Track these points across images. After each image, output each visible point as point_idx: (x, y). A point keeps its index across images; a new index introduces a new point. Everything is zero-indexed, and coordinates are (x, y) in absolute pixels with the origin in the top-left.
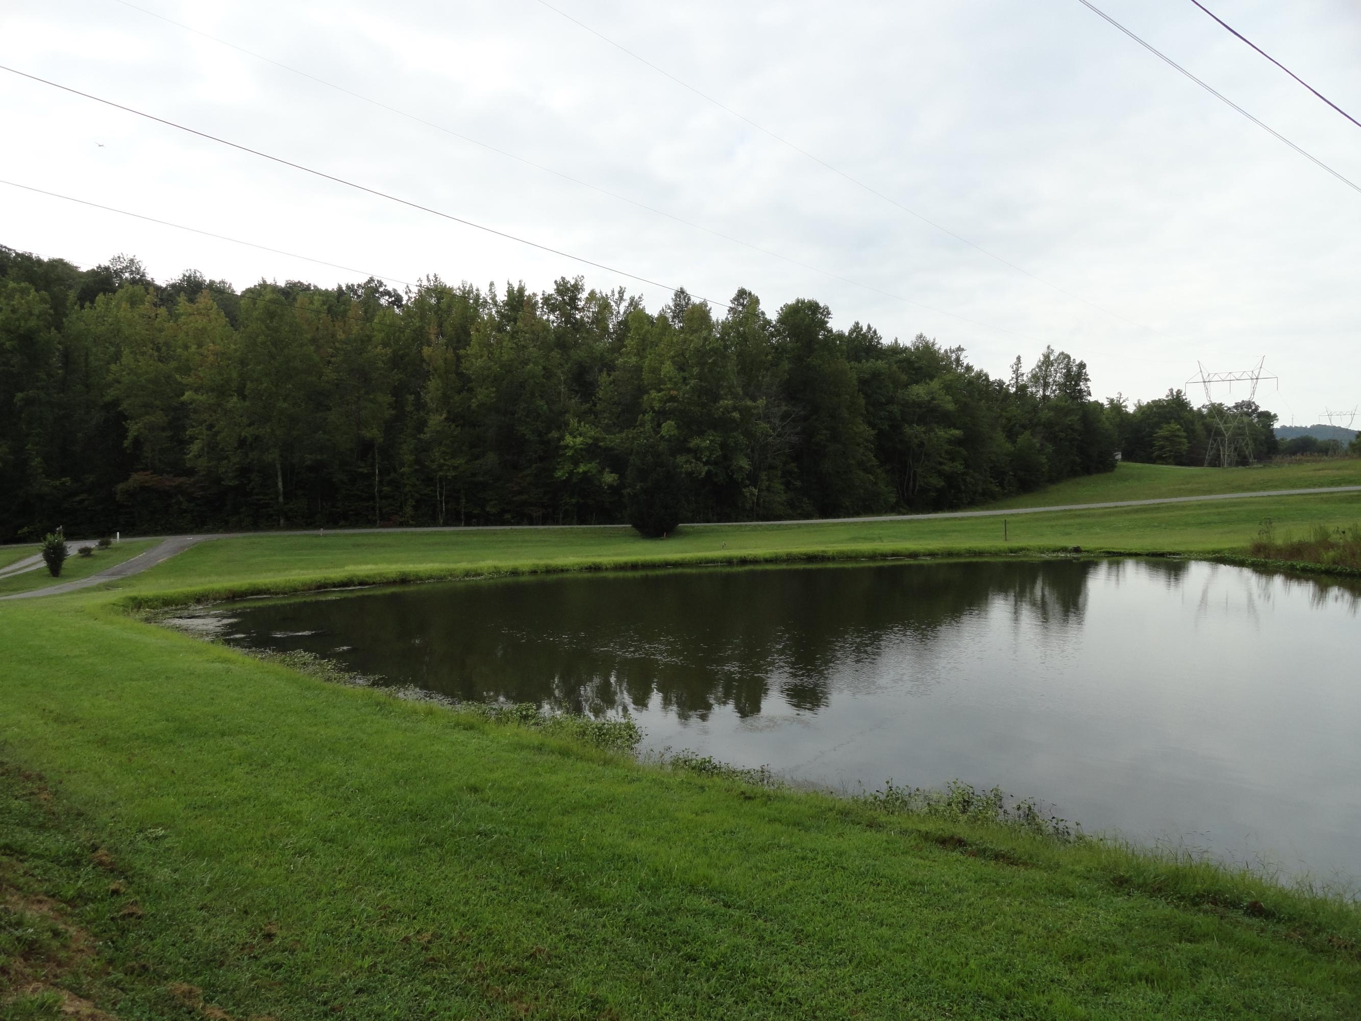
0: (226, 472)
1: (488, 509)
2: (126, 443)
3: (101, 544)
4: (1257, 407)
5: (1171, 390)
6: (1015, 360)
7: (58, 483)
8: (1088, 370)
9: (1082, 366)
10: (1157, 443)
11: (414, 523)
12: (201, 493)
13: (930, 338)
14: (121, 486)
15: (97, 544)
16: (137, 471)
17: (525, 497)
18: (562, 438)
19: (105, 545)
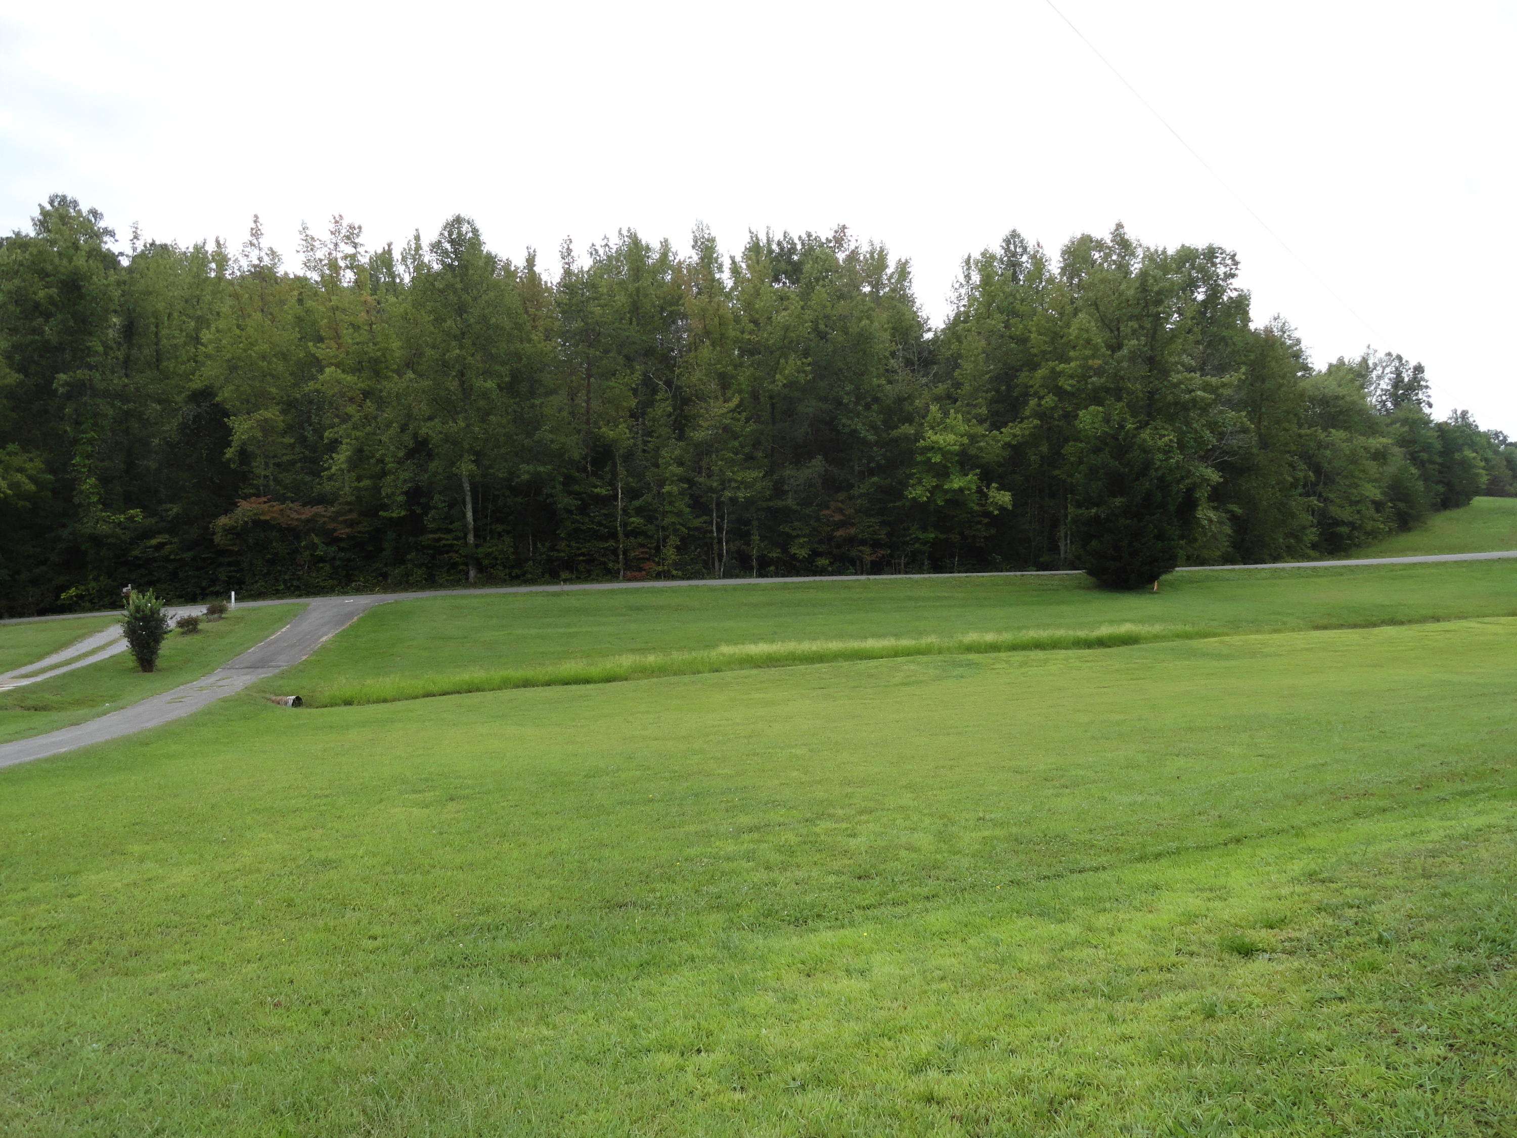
0: (393, 494)
1: (793, 550)
2: (229, 453)
3: (212, 611)
7: (122, 518)
9: (1419, 369)
11: (680, 573)
12: (347, 530)
14: (223, 520)
15: (205, 611)
16: (246, 497)
17: (852, 531)
18: (919, 436)
19: (217, 611)
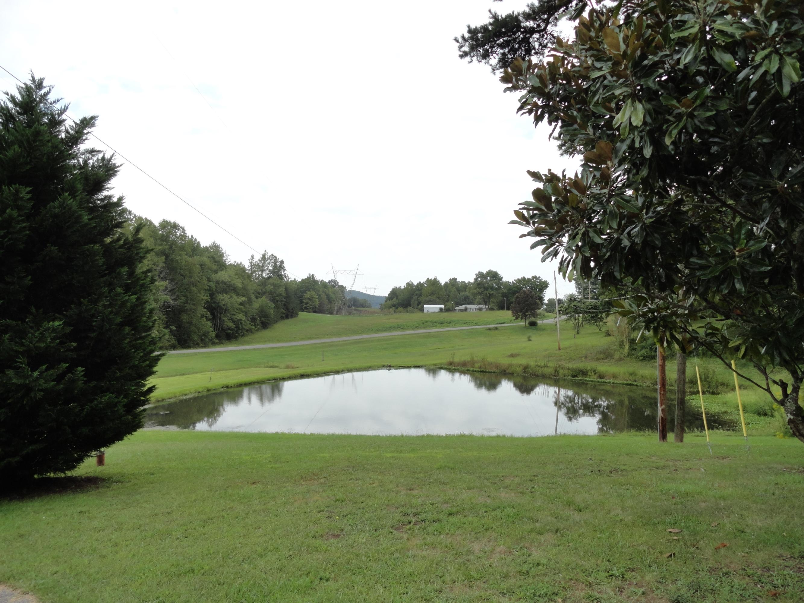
4: (338, 283)
5: (310, 274)
6: (250, 257)
8: (285, 265)
9: (282, 262)
10: (305, 301)
13: (218, 243)
